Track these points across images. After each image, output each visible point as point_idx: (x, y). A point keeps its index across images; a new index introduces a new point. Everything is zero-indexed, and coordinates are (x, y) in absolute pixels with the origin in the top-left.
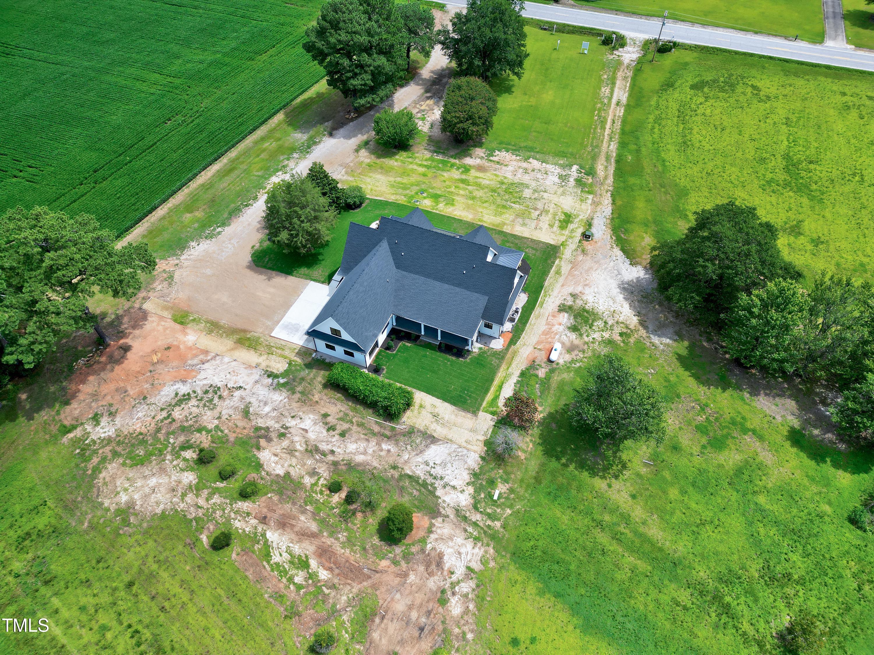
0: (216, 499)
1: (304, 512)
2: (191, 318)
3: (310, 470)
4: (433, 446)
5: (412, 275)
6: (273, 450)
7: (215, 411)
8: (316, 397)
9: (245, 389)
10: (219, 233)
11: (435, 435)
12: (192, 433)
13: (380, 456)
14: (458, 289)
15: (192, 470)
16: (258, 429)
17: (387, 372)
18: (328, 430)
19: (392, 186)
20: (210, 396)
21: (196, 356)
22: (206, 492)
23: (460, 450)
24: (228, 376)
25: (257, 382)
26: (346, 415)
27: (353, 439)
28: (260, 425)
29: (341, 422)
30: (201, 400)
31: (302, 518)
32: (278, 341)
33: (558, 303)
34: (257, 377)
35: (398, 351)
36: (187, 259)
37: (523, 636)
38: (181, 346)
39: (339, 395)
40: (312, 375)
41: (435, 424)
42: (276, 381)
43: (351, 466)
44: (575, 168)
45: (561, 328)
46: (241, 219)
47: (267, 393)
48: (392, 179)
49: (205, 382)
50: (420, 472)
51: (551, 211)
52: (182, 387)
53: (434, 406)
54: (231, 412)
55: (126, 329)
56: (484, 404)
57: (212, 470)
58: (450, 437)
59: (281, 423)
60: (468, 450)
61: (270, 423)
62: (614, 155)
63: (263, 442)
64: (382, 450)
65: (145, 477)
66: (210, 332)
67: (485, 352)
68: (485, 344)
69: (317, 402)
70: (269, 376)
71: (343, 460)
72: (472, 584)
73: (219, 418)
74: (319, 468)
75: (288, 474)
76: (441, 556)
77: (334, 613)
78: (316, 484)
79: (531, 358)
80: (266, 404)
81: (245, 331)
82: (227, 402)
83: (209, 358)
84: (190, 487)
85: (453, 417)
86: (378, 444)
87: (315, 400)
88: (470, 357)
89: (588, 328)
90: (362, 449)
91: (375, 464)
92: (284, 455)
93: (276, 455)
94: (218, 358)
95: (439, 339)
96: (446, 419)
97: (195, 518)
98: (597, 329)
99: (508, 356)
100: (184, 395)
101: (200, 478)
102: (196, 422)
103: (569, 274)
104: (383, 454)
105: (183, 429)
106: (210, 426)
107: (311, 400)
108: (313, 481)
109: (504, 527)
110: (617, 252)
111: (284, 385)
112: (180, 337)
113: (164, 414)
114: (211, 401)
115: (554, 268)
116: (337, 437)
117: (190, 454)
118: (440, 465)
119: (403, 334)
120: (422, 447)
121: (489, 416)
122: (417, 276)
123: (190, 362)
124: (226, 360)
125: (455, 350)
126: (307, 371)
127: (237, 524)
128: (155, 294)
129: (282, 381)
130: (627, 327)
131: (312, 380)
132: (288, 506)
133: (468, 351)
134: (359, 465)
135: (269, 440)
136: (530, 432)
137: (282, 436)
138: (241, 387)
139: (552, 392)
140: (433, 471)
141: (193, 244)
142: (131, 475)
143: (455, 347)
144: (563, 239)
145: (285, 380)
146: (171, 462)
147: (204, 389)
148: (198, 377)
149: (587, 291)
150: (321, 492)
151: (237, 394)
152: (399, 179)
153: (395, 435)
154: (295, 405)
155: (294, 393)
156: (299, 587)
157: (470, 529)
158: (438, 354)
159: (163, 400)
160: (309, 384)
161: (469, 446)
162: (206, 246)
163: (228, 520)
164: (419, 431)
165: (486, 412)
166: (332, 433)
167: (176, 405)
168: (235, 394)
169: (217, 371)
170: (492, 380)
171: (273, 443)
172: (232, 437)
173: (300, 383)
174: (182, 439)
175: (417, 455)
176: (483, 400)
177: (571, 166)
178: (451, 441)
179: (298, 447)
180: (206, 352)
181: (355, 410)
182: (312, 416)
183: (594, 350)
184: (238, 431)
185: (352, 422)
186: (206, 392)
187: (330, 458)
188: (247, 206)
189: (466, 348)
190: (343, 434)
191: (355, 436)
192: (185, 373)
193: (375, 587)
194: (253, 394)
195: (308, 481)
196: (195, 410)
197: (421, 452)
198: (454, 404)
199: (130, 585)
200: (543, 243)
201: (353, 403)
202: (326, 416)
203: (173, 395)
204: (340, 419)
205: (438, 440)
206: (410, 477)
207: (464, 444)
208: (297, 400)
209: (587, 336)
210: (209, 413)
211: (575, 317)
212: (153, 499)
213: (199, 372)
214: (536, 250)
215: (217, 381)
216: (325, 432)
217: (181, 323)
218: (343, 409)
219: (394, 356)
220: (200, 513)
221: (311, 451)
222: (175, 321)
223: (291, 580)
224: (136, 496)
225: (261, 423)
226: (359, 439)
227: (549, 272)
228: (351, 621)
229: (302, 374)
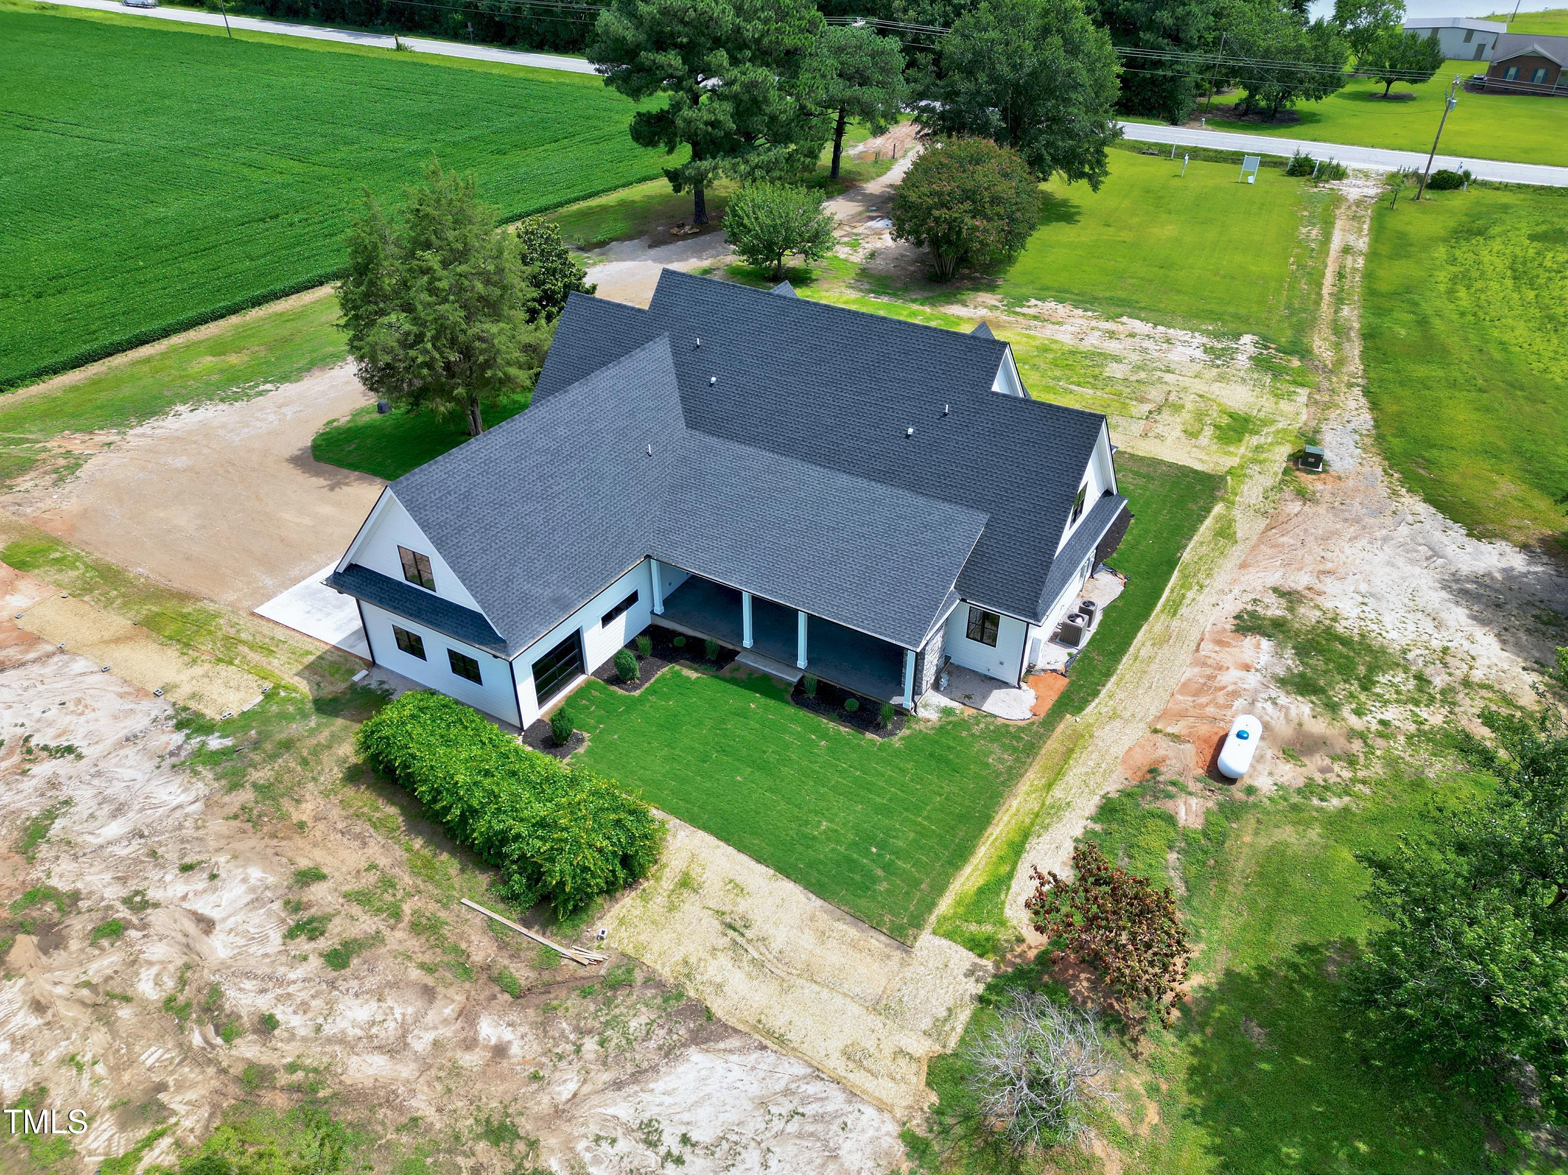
2: (55, 556)
3: (137, 1096)
4: (695, 1055)
5: (736, 447)
6: (43, 986)
8: (307, 809)
9: (80, 757)
10: (262, 393)
11: (718, 1007)
13: (456, 1071)
14: (880, 490)
16: (38, 895)
17: (590, 752)
18: (292, 933)
23: (814, 1088)
24: (54, 712)
25: (131, 739)
26: (388, 883)
27: (372, 982)
28: (54, 882)
29: (356, 910)
32: (266, 628)
33: (1232, 606)
34: (141, 724)
35: (652, 691)
36: (142, 435)
39: (392, 810)
40: (323, 736)
41: (724, 960)
42: (195, 742)
44: (1247, 339)
45: (1252, 680)
46: (334, 373)
51: (1189, 406)
53: (738, 889)
56: (945, 905)
58: (778, 1023)
59: (133, 887)
60: (852, 1094)
61: (94, 881)
62: (1356, 325)
63: (23, 947)
64: (470, 1044)
66: (83, 591)
67: (962, 724)
68: (966, 699)
69: (301, 826)
70: (179, 726)
71: (292, 1068)
74: (181, 1086)
78: (126, 1162)
79: (1142, 759)
80: (119, 810)
81: (184, 597)
83: (31, 656)
85: (807, 940)
86: (468, 1016)
87: (296, 817)
88: (905, 732)
89: (1355, 687)
92: (69, 1012)
93: (38, 1007)
94: (56, 658)
95: (802, 663)
96: (776, 946)
98: (1390, 695)
99: (1053, 744)
103: (1260, 541)
104: (471, 1060)
107: (285, 817)
108: (123, 1144)
110: (1415, 505)
111: (214, 758)
115: (1208, 522)
116: (315, 962)
118: (710, 1151)
119: (678, 642)
120: (646, 1053)
121: (963, 957)
122: (750, 450)
124: (80, 666)
125: (852, 704)
126: (314, 721)
129: (215, 743)
130: (1508, 702)
131: (316, 751)
133: (900, 711)
134: (350, 1096)
135: (52, 941)
136: (1146, 1047)
137: (107, 932)
138: (70, 749)
139: (1235, 889)
141: (181, 408)
143: (853, 696)
144: (1234, 461)
145: (229, 742)
149: (1330, 585)
151: (45, 768)
153: (548, 988)
154: (217, 826)
155: (234, 786)
158: (791, 710)
160: (305, 762)
161: (858, 1078)
162: (211, 413)
164: (652, 981)
165: (948, 936)
166: (302, 945)
168: (36, 769)
169: (30, 693)
170: (985, 821)
171: (60, 956)
173: (272, 757)
175: (618, 1085)
176: (940, 889)
177: (1237, 337)
178: (781, 1040)
179: (145, 986)
180: (33, 640)
181: (425, 870)
182: (256, 873)
183: (1392, 762)
185: (397, 915)
187: (248, 1049)
189: (896, 700)
190: (340, 957)
191: (386, 968)
194: (99, 774)
195: (101, 1141)
197: (638, 1075)
198: (817, 888)
200: (1171, 465)
201: (428, 842)
202: (309, 877)
204: (361, 898)
205: (728, 1031)
207: (837, 1064)
208: (234, 809)
209: (1358, 713)
211: (1302, 652)
214: (1148, 477)
216: (276, 938)
217: (19, 565)
218: (383, 861)
219: (632, 705)
221: (182, 1011)
225: (61, 876)
226: (394, 985)
227: (1194, 530)
229: (295, 728)
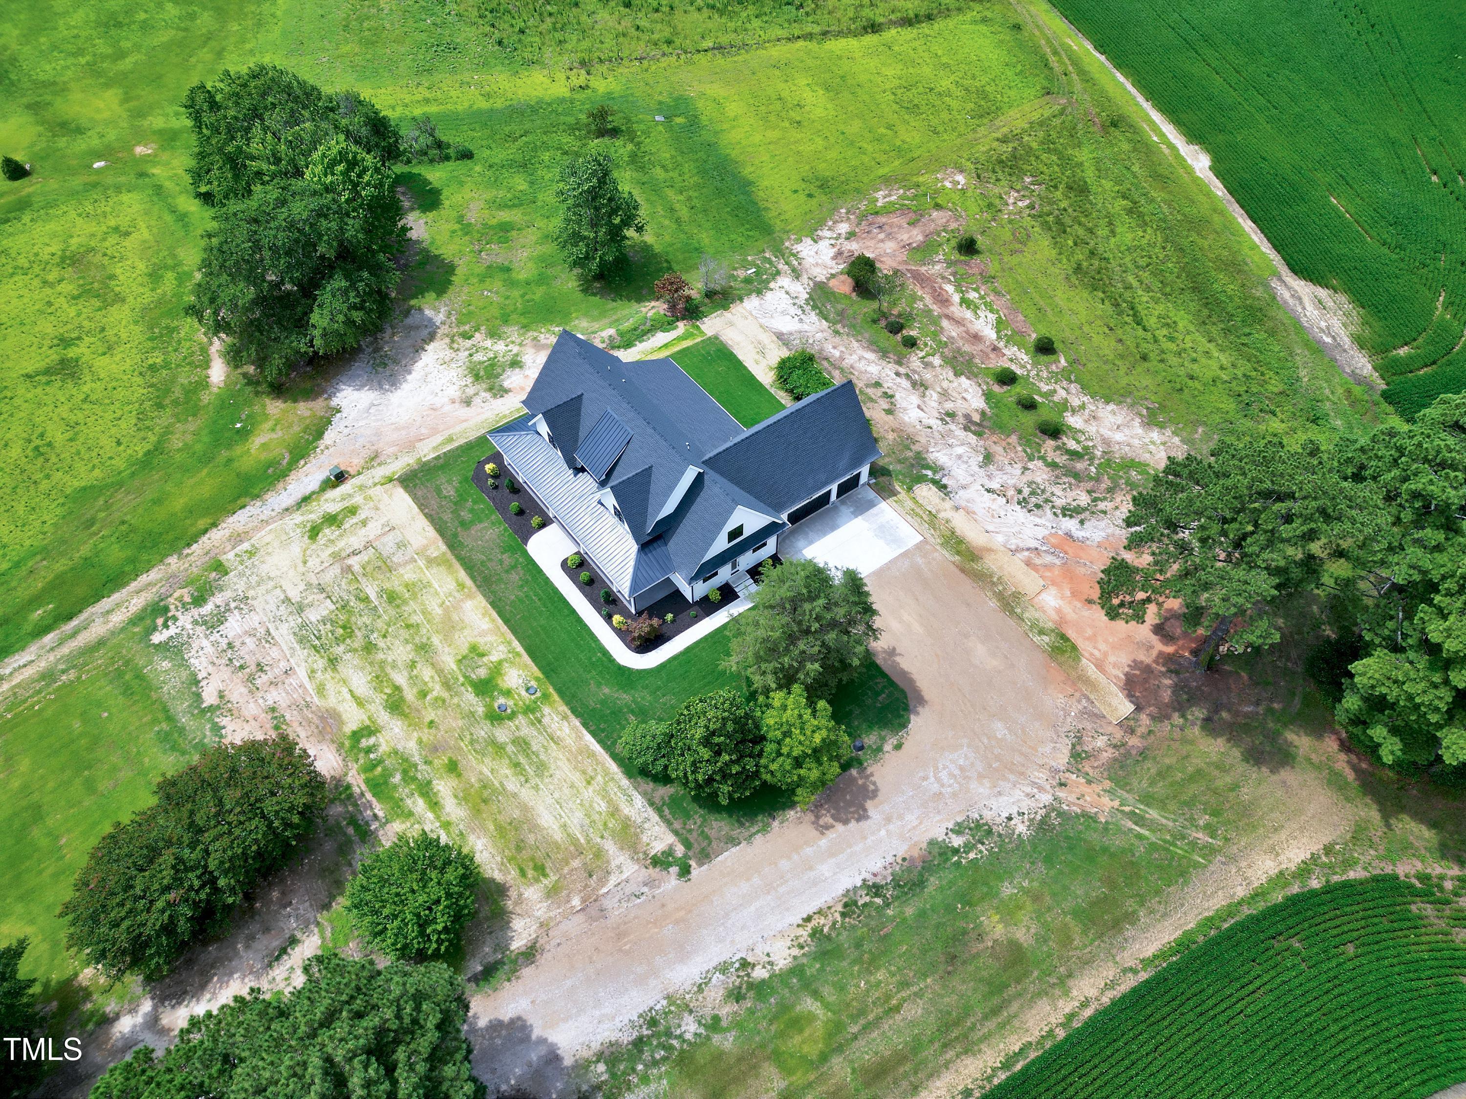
0: (1045, 388)
1: (950, 338)
2: (1046, 639)
3: (930, 369)
4: (784, 331)
7: (1030, 479)
8: (891, 436)
9: (983, 486)
10: (958, 830)
11: (774, 338)
12: (1064, 467)
15: (1070, 428)
16: (978, 434)
18: (892, 396)
19: (541, 768)
20: (1033, 500)
21: (1048, 567)
22: (1056, 398)
24: (1002, 514)
25: (964, 487)
28: (975, 438)
30: (1047, 501)
31: (954, 334)
32: (917, 527)
33: (498, 402)
34: (961, 493)
36: (1041, 789)
37: (802, 197)
38: (1068, 593)
40: (887, 460)
41: (768, 346)
42: (937, 477)
43: (884, 354)
46: (902, 850)
47: (955, 467)
48: (526, 794)
49: (1038, 521)
50: (813, 317)
52: (1073, 530)
54: (1008, 468)
55: (1163, 674)
56: (699, 339)
57: (1045, 414)
59: (947, 427)
61: (960, 433)
63: (976, 418)
65: (1129, 445)
66: (1017, 595)
69: (893, 431)
70: (945, 487)
72: (820, 233)
73: (1026, 469)
74: (919, 367)
75: (957, 375)
76: (834, 258)
77: (950, 263)
78: (928, 355)
80: (960, 457)
81: (963, 571)
82: (1011, 482)
83: (1026, 553)
84: (1074, 411)
87: (895, 434)
89: (498, 358)
90: (863, 362)
91: (855, 344)
92: (955, 394)
93: (964, 399)
94: (1013, 547)
96: (752, 345)
97: (1071, 382)
98: (490, 352)
100: (1071, 517)
101: (1061, 413)
102: (1057, 477)
105: (1076, 476)
106: (1040, 463)
107: (899, 436)
108: (931, 359)
109: (764, 251)
111: (928, 467)
112: (1068, 610)
113: (1102, 506)
114: (1033, 493)
116: (885, 385)
117: (1072, 445)
120: (797, 335)
121: (703, 327)
123: (1058, 562)
124: (1000, 539)
126: (891, 468)
127: (1024, 357)
128: (1110, 729)
129: (929, 473)
130: (453, 341)
132: (967, 348)
134: (874, 351)
135: (967, 417)
137: (951, 415)
138: (988, 491)
140: (799, 312)
141: (1021, 828)
142: (1148, 455)
145: (925, 472)
146: (1094, 447)
147: (1040, 512)
148: (1047, 532)
150: (926, 345)
151: (995, 485)
152: (512, 785)
154: (923, 440)
155: (919, 453)
156: (976, 290)
157: (795, 263)
159: (1102, 524)
162: (994, 803)
163: (1035, 364)
164: (789, 349)
165: (702, 332)
166: (890, 392)
167: (1085, 510)
168: (998, 486)
169: (1017, 529)
171: (964, 412)
172: (1013, 439)
173: (906, 459)
174: (1080, 466)
175: (806, 331)
176: (696, 343)
178: (761, 326)
179: (935, 396)
180: (1028, 563)
182: (906, 418)
184: (1004, 444)
185: (861, 391)
186: (1038, 506)
187: (902, 370)
188: (875, 889)
190: (878, 384)
191: (864, 377)
192: (1066, 548)
193: (905, 262)
194: (973, 476)
195: (937, 361)
196: (1059, 492)
197: (800, 332)
199: (1144, 358)
202: (889, 412)
203: (1087, 524)
204: (872, 400)
205: (774, 333)
206: (826, 319)
207: (750, 317)
208: (918, 444)
209: (510, 351)
210: (1039, 480)
211: (498, 376)
212: (1119, 420)
213: (1044, 541)
215: (1020, 514)
216: (897, 396)
217: (1064, 637)
218: (864, 408)
220: (1065, 384)
221: (922, 385)
222: (1074, 648)
223: (982, 298)
224: (1140, 431)
225: (972, 438)
228: (937, 253)
229: (899, 467)
